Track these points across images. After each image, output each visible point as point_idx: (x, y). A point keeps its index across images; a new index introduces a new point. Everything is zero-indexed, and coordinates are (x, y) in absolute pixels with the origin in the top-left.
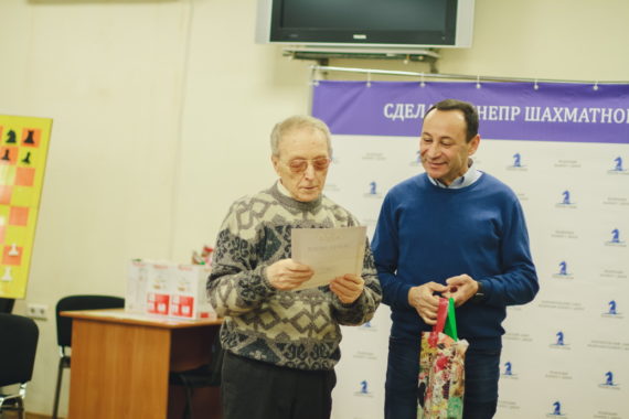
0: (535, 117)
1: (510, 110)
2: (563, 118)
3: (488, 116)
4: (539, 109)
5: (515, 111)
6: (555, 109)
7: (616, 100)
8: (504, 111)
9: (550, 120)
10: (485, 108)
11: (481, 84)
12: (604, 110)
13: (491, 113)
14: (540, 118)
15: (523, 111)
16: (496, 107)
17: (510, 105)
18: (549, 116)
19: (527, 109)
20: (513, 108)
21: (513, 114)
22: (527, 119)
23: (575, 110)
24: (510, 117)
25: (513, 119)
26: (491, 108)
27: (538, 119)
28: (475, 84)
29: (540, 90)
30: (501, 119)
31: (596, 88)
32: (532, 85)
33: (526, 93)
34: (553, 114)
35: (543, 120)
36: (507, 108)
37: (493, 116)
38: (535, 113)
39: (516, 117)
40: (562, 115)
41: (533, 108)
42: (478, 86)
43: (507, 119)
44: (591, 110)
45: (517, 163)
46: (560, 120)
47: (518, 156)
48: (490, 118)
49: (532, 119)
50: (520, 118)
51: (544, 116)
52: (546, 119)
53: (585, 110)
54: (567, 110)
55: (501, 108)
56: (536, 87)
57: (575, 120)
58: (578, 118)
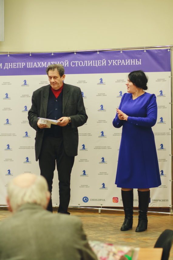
0: (31, 66)
1: (21, 64)
2: (41, 66)
3: (13, 67)
4: (32, 63)
5: (23, 64)
6: (38, 63)
7: (60, 58)
8: (19, 64)
9: (36, 67)
10: (12, 64)
11: (9, 55)
12: (56, 62)
13: (14, 65)
14: (33, 66)
15: (26, 64)
16: (16, 63)
17: (21, 62)
18: (36, 65)
19: (28, 63)
20: (22, 63)
21: (22, 65)
22: (28, 67)
23: (46, 63)
24: (21, 66)
25: (22, 67)
26: (14, 63)
27: (32, 67)
28: (8, 55)
29: (32, 56)
30: (18, 67)
31: (53, 54)
32: (29, 54)
33: (27, 58)
34: (37, 65)
35: (34, 67)
36: (20, 63)
37: (15, 67)
38: (30, 65)
39: (23, 66)
40: (41, 65)
41: (30, 63)
42: (9, 56)
43: (20, 67)
44: (51, 62)
45: (25, 84)
46: (40, 67)
47: (25, 81)
48: (14, 67)
49: (30, 67)
50: (25, 67)
51: (34, 65)
52: (35, 66)
53: (49, 63)
54: (42, 63)
55: (18, 63)
56: (30, 55)
57: (46, 67)
58: (47, 66)
